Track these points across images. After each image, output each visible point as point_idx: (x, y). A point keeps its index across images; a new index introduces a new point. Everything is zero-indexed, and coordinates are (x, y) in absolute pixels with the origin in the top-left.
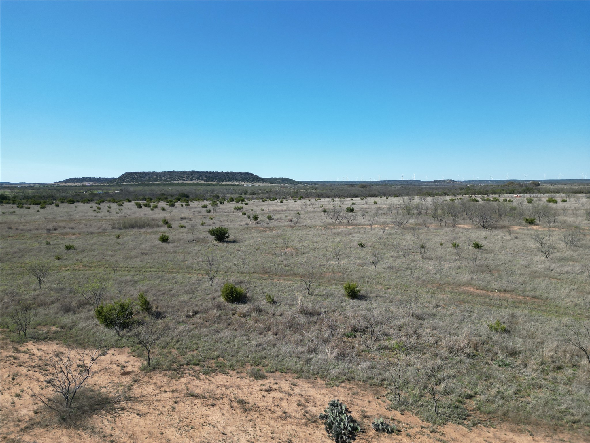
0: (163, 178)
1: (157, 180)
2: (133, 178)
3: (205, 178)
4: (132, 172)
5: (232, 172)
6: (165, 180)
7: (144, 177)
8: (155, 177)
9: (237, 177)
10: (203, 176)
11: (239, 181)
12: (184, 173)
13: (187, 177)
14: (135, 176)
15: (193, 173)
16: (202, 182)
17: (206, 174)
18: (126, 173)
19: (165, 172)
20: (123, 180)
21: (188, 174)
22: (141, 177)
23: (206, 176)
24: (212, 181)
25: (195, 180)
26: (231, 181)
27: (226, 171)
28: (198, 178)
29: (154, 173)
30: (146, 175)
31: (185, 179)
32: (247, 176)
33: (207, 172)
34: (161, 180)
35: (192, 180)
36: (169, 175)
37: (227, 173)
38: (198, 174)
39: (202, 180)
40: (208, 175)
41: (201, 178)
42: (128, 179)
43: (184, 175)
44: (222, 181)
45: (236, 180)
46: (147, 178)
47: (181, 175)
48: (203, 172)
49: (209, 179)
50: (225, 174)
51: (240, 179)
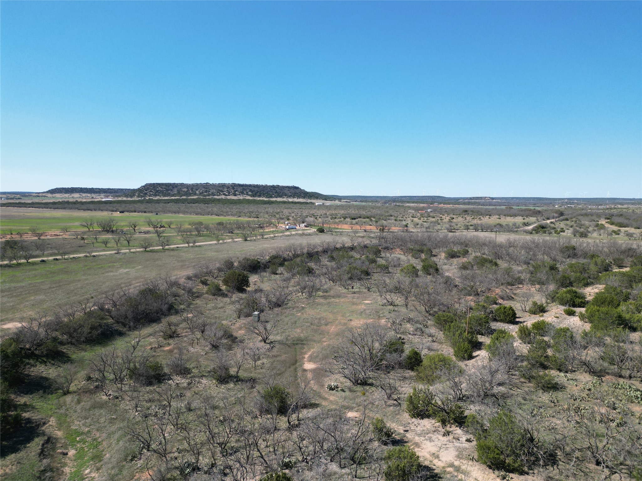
0: (197, 192)
1: (190, 195)
2: (157, 191)
3: (250, 193)
4: (154, 184)
5: (278, 186)
6: (201, 194)
7: (172, 190)
8: (185, 190)
9: (286, 191)
10: (248, 190)
11: (290, 196)
12: (223, 186)
13: (228, 190)
14: (160, 188)
15: (235, 186)
16: (248, 198)
17: (250, 188)
18: (147, 185)
19: (197, 185)
20: (146, 194)
21: (229, 188)
22: (167, 190)
23: (251, 190)
24: (260, 196)
25: (240, 195)
26: (281, 197)
27: (271, 185)
28: (242, 193)
29: (182, 185)
30: (173, 187)
31: (227, 194)
32: (297, 191)
33: (250, 186)
34: (195, 194)
35: (235, 195)
36: (204, 188)
37: (273, 187)
38: (241, 188)
39: (247, 195)
40: (253, 189)
41: (245, 192)
42: (151, 191)
43: (223, 188)
44: (272, 197)
45: (286, 195)
46: (175, 191)
47: (220, 189)
48: (246, 185)
49: (256, 194)
50: (272, 188)
51: (290, 194)
